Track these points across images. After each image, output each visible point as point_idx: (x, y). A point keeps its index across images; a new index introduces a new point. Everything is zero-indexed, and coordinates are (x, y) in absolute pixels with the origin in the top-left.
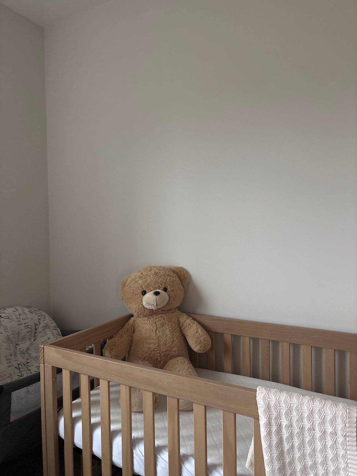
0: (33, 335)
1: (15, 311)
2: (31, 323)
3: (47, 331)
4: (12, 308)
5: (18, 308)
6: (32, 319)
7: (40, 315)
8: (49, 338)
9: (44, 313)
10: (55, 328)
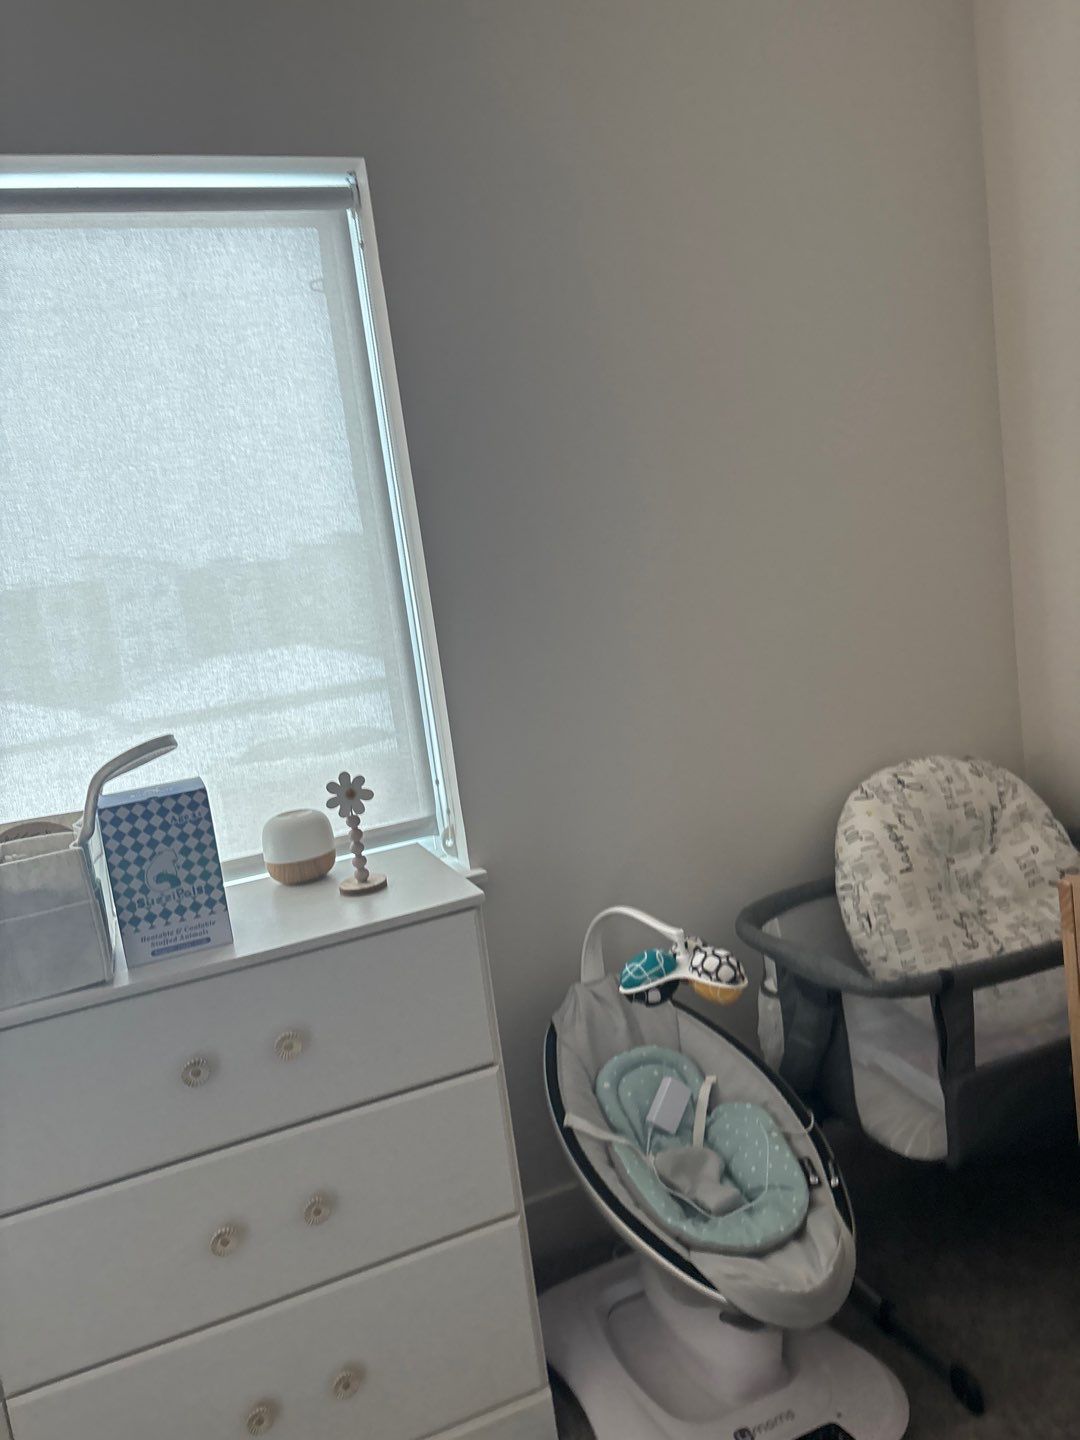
0: (988, 836)
1: (933, 770)
2: (981, 805)
3: (1026, 827)
4: (924, 759)
5: (941, 760)
6: (982, 792)
7: (1001, 780)
8: (1034, 850)
9: (1011, 777)
10: (1047, 821)
